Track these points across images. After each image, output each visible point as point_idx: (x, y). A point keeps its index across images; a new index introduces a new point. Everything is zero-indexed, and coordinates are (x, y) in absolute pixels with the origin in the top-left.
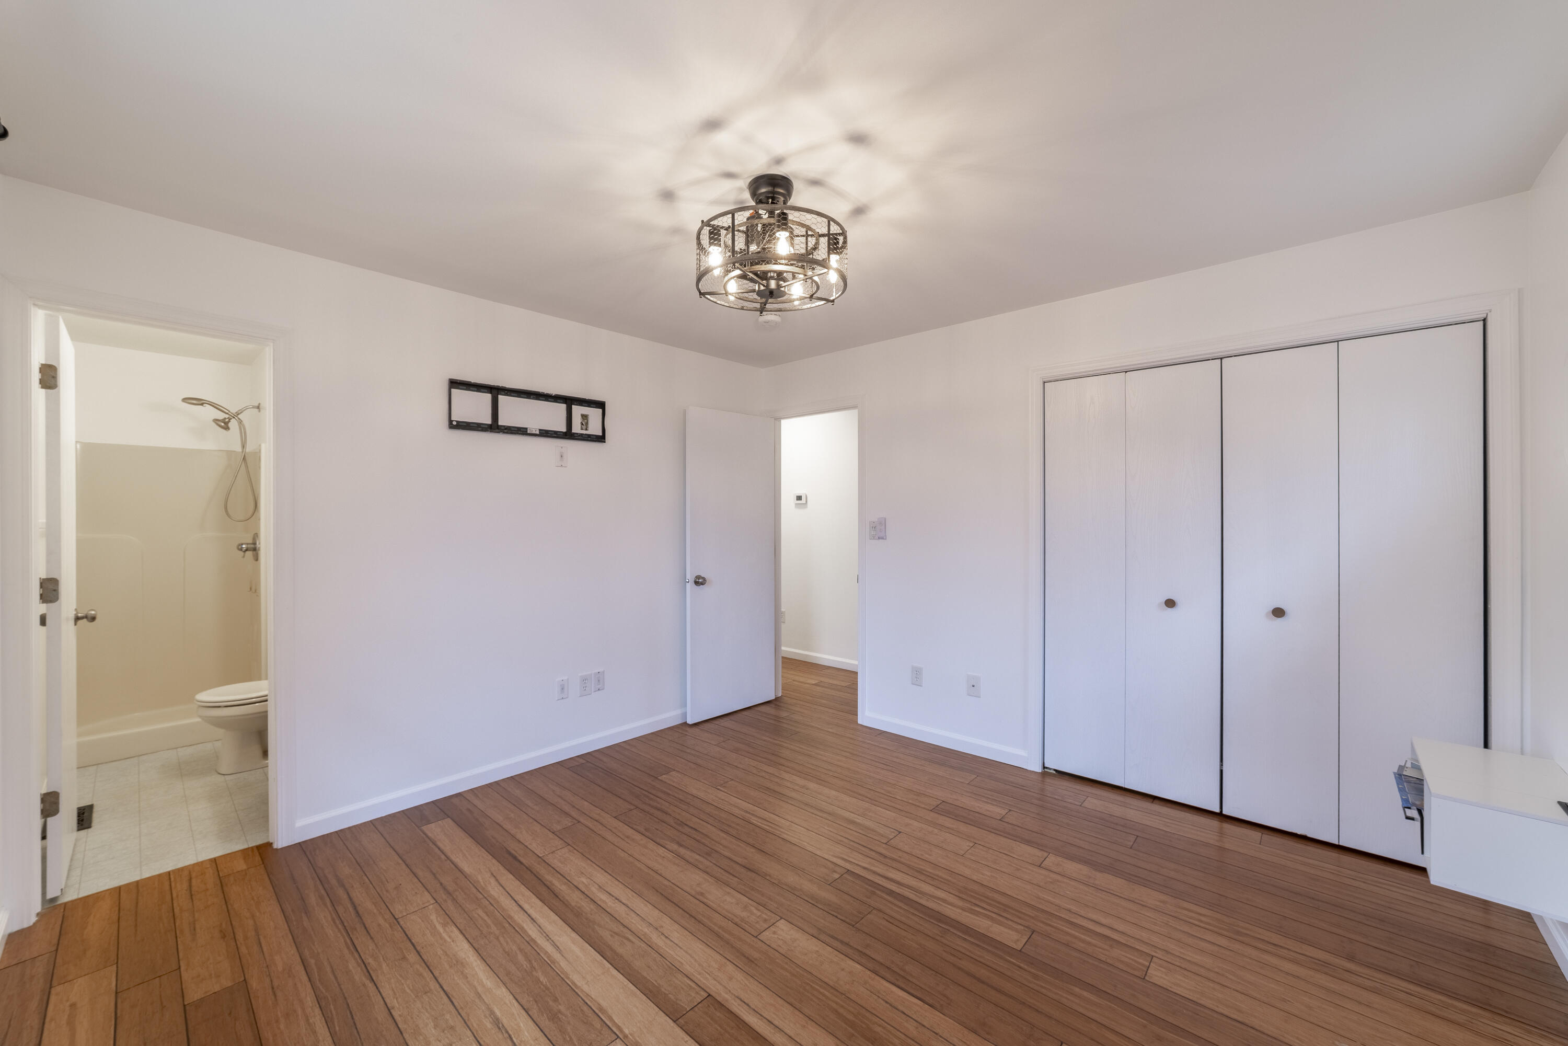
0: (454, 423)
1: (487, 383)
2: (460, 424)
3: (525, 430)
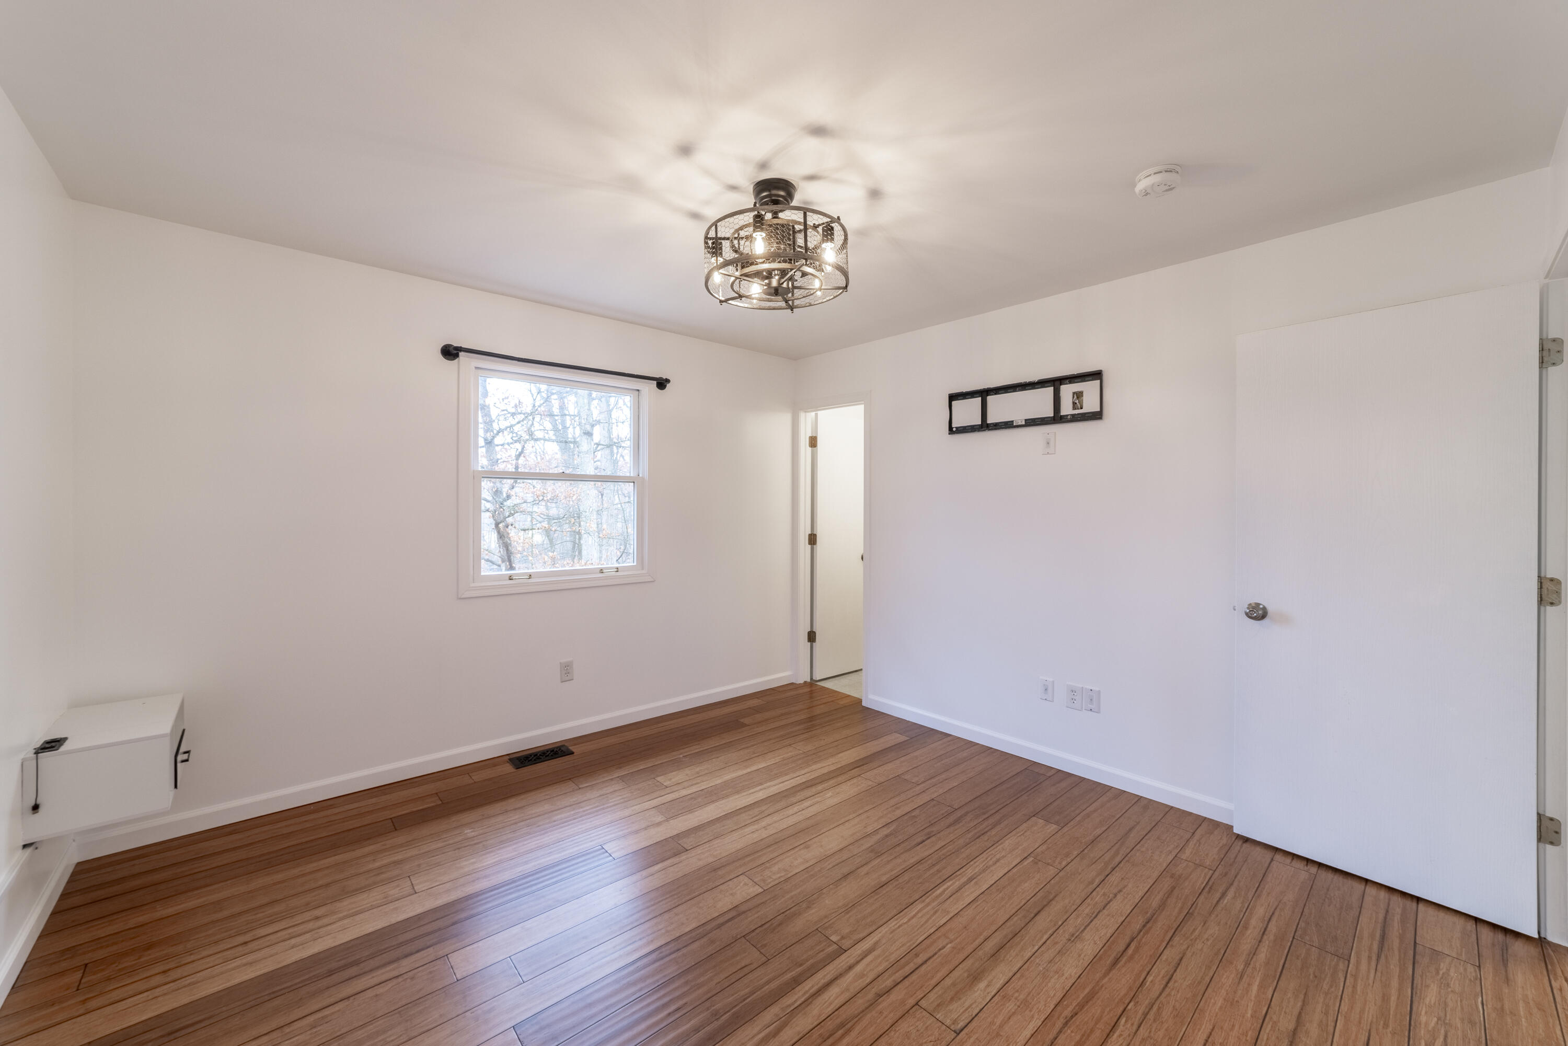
0: (954, 429)
1: (974, 389)
2: (959, 429)
3: (1011, 423)
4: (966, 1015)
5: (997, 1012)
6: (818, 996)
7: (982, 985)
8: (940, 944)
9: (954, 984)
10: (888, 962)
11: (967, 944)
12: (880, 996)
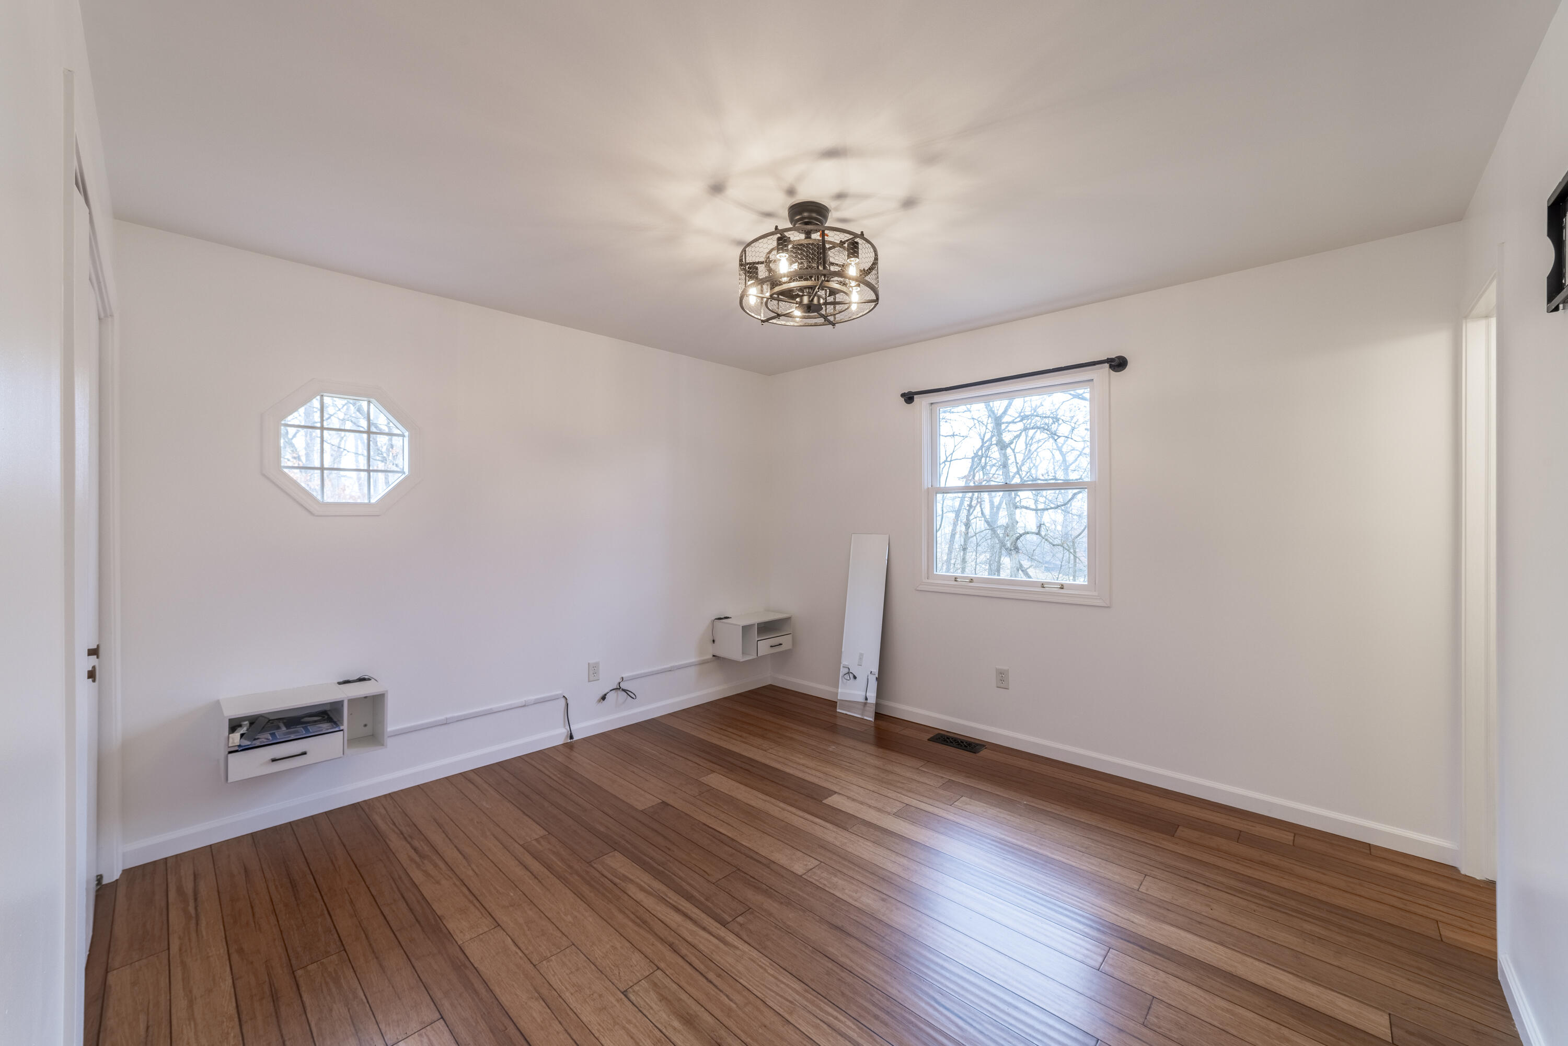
4: (642, 1003)
5: (642, 1029)
6: (675, 910)
7: (676, 1024)
8: (737, 998)
9: (680, 1000)
10: (710, 954)
11: (737, 1022)
12: (671, 945)
